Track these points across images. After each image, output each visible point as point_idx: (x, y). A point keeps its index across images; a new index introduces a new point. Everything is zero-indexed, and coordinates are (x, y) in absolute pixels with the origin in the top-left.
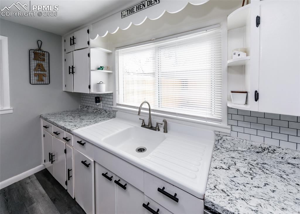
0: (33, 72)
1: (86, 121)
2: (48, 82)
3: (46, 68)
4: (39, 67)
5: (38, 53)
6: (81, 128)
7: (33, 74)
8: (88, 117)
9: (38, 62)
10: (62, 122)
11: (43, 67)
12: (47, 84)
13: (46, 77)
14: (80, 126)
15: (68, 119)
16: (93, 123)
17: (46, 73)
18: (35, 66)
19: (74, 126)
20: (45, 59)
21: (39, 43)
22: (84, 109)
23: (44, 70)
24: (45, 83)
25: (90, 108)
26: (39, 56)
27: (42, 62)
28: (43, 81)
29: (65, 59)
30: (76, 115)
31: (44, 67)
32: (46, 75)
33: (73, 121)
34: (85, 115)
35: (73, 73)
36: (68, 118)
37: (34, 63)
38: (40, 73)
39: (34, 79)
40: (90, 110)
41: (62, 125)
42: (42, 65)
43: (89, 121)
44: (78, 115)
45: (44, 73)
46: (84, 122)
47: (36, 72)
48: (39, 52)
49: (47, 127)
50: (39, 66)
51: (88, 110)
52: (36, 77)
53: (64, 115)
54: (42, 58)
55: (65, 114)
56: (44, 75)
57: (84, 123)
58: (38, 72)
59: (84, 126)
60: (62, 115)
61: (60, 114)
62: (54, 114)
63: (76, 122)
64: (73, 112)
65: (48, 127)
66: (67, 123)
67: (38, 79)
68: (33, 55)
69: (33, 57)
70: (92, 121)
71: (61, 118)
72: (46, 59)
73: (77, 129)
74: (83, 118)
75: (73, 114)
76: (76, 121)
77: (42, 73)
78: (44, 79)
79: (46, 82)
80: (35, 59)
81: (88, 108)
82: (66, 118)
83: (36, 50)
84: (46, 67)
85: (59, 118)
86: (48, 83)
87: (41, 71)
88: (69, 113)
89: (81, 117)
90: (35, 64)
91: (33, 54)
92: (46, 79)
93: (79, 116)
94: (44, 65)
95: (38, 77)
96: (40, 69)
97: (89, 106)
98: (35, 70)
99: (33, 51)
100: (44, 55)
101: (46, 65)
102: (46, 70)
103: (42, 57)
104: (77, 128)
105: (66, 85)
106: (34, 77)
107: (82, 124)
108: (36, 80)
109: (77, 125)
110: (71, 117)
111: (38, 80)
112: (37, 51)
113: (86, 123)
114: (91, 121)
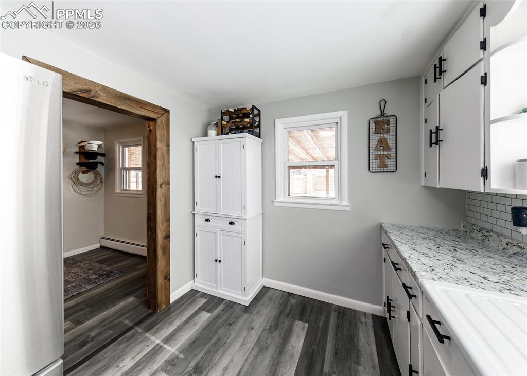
0: (373, 154)
1: (470, 268)
2: (395, 168)
3: (391, 144)
4: (383, 143)
5: (381, 122)
6: (444, 282)
7: (373, 156)
8: (479, 260)
9: (379, 136)
10: (407, 247)
11: (387, 144)
12: (393, 172)
13: (392, 160)
14: (443, 276)
15: (423, 246)
16: (493, 285)
17: (391, 153)
18: (376, 143)
19: (428, 270)
20: (389, 129)
21: (383, 104)
22: (474, 235)
23: (389, 149)
24: (388, 170)
25: (494, 236)
26: (382, 126)
27: (385, 135)
28: (386, 166)
29: (426, 119)
30: (445, 242)
31: (389, 142)
32: (391, 156)
33: (432, 256)
34: (472, 251)
35: (438, 142)
36: (425, 244)
37: (375, 139)
38: (382, 153)
39: (375, 164)
40: (493, 242)
41: (403, 255)
42: (386, 140)
43: (478, 272)
44: (452, 244)
45: (388, 153)
46: (462, 271)
47: (376, 153)
48: (382, 119)
49: (386, 246)
50: (381, 142)
51: (487, 240)
52: (376, 161)
53: (420, 234)
54: (386, 128)
55: (422, 233)
56: (388, 157)
57: (460, 274)
58: (379, 153)
59: (458, 281)
60: (414, 234)
61: (412, 230)
62: (401, 228)
63: (439, 260)
64: (441, 235)
65: (388, 248)
66: (417, 254)
67: (379, 163)
68: (374, 127)
69: (374, 130)
70: (494, 278)
71: (410, 239)
72: (391, 128)
73: (433, 279)
74: (464, 256)
75: (440, 238)
76: (440, 258)
77: (385, 153)
78: (388, 163)
79: (391, 168)
80: (376, 132)
81: (487, 234)
82: (419, 241)
83: (377, 118)
84: (391, 142)
85: (406, 237)
86: (394, 170)
87: (384, 150)
88: (431, 233)
89: (458, 254)
90: (377, 141)
91: (374, 124)
92: (392, 163)
93: (451, 249)
94: (388, 140)
95: (379, 161)
96: (382, 148)
97: (492, 231)
98: (376, 149)
99: (374, 120)
100: (388, 122)
101: (391, 140)
102: (392, 147)
103: (386, 126)
104: (435, 277)
105: (426, 173)
106: (374, 161)
107: (452, 272)
108: (376, 166)
109: (437, 270)
110: (431, 245)
111: (380, 166)
112: (379, 119)
113: (468, 275)
114: (486, 275)
